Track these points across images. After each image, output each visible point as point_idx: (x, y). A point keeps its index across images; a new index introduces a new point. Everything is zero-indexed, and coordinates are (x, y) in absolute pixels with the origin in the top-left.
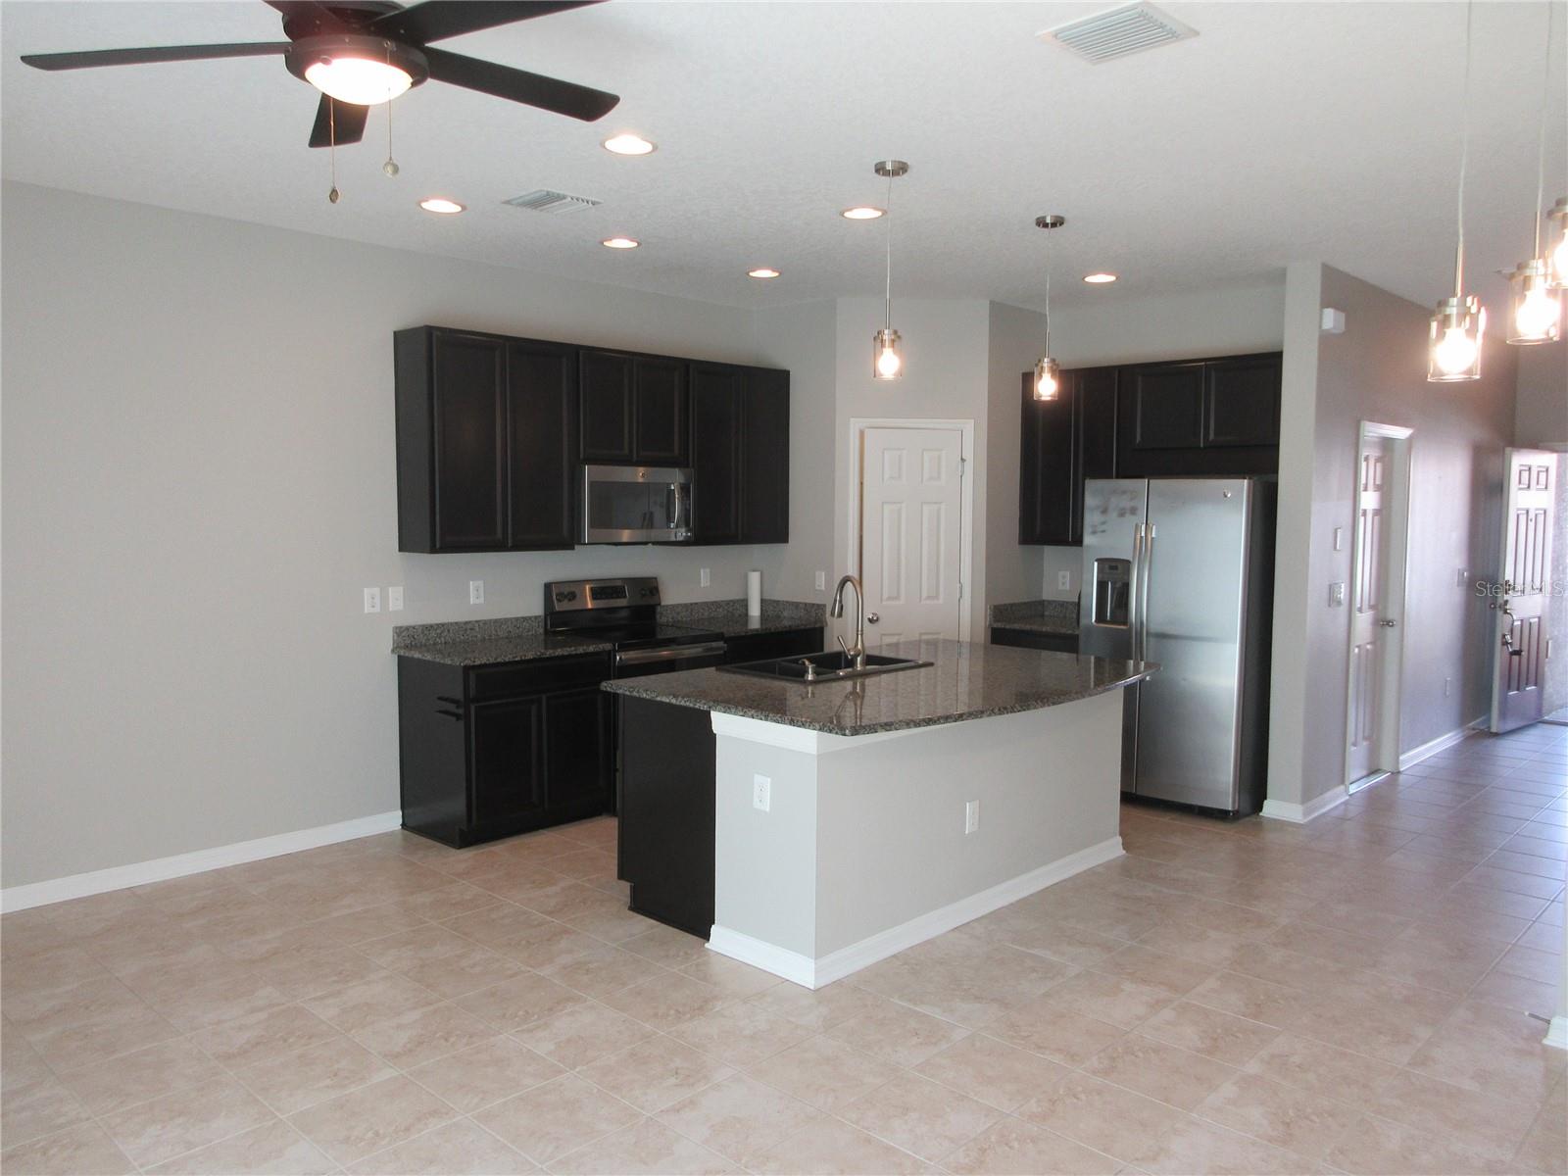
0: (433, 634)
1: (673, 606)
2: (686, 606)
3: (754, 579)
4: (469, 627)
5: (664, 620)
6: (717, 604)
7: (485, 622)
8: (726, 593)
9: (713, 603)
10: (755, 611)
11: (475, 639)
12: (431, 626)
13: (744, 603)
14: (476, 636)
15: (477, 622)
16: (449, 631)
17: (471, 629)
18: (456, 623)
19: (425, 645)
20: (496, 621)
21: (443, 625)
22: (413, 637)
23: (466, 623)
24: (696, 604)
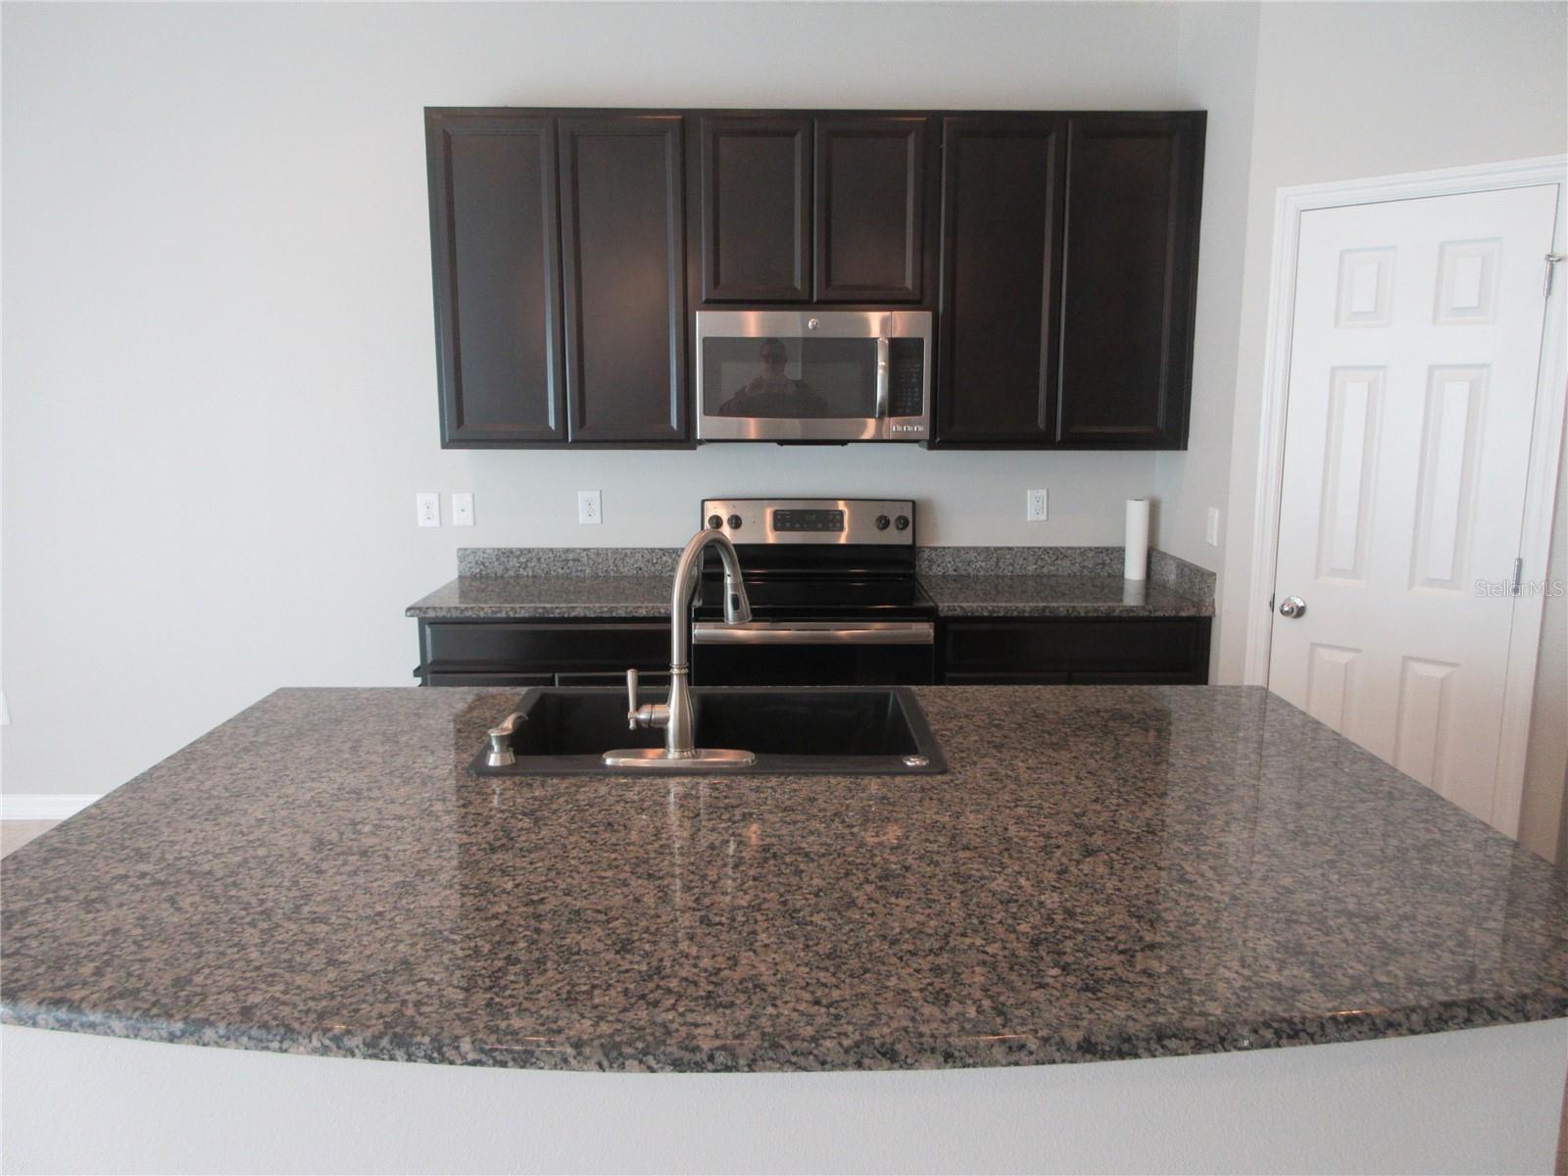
0: (514, 562)
1: (958, 549)
2: (987, 552)
3: (1136, 515)
4: (571, 556)
5: (936, 570)
6: (1058, 553)
7: (598, 552)
8: (1078, 533)
9: (1046, 550)
10: (1134, 570)
11: (581, 575)
12: (511, 551)
13: (1118, 554)
14: (584, 571)
15: (584, 550)
16: (539, 559)
17: (574, 560)
18: (551, 550)
19: (502, 577)
20: (616, 551)
21: (530, 551)
22: (483, 564)
23: (568, 551)
24: (1010, 549)
